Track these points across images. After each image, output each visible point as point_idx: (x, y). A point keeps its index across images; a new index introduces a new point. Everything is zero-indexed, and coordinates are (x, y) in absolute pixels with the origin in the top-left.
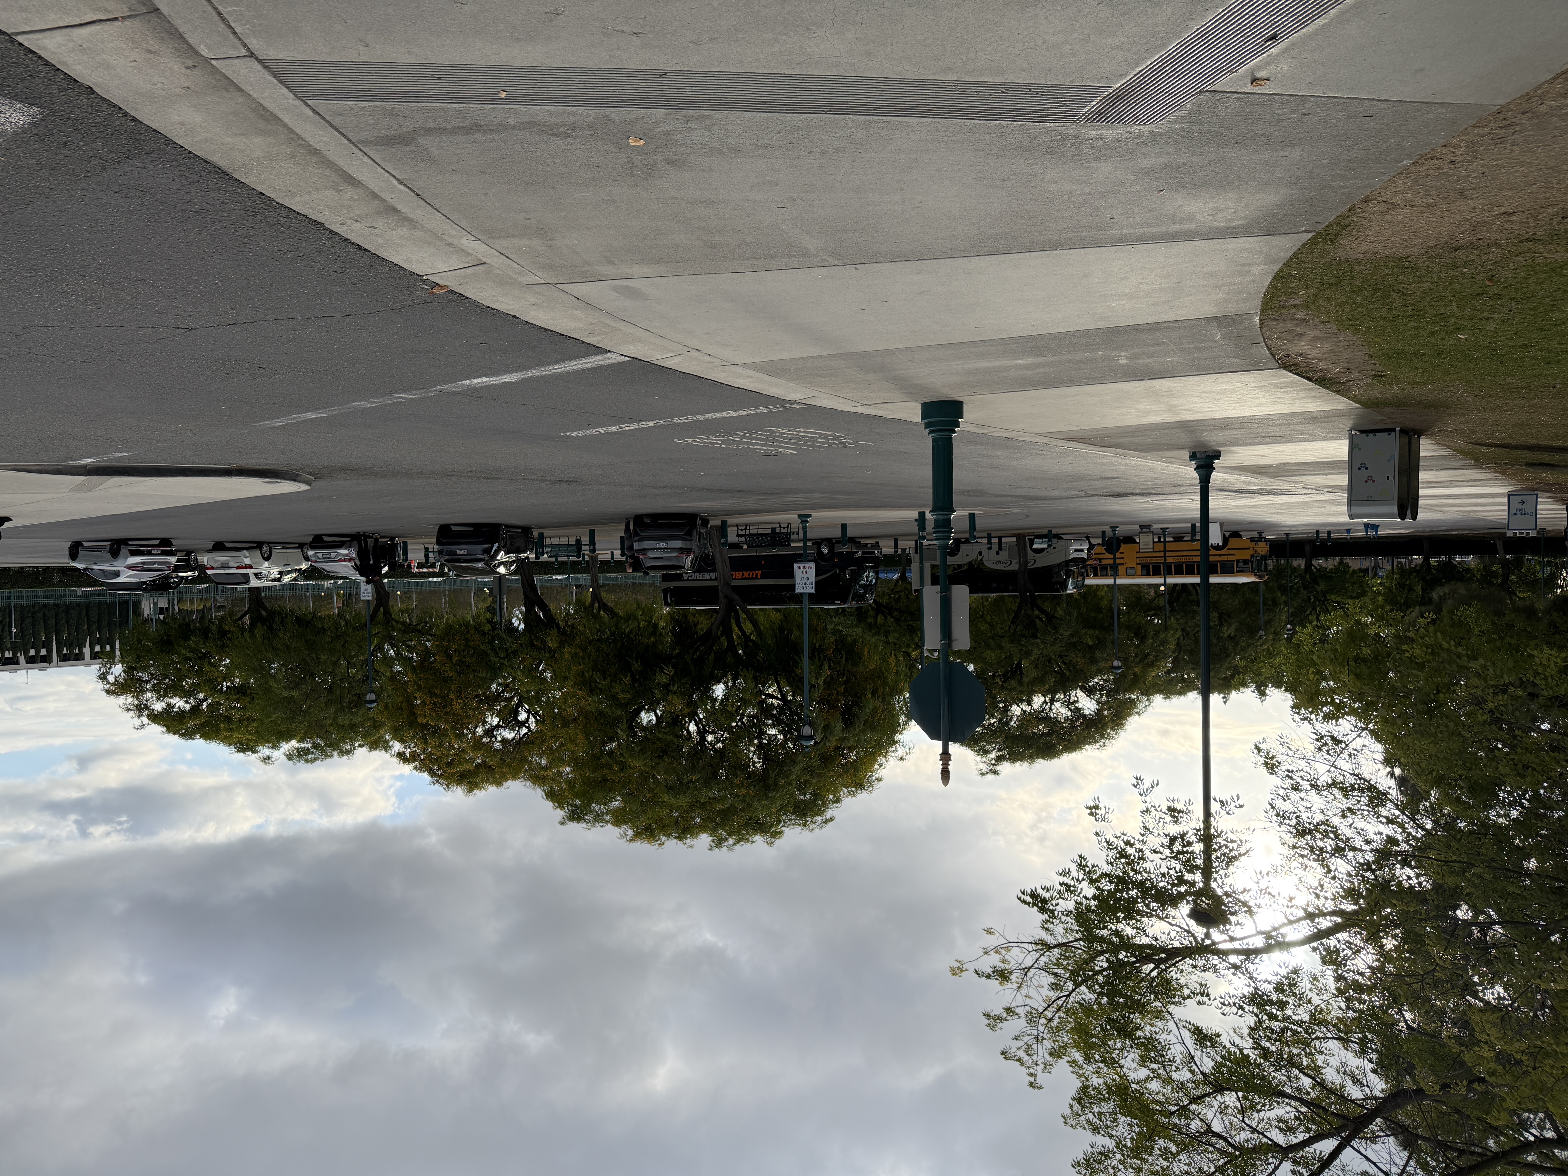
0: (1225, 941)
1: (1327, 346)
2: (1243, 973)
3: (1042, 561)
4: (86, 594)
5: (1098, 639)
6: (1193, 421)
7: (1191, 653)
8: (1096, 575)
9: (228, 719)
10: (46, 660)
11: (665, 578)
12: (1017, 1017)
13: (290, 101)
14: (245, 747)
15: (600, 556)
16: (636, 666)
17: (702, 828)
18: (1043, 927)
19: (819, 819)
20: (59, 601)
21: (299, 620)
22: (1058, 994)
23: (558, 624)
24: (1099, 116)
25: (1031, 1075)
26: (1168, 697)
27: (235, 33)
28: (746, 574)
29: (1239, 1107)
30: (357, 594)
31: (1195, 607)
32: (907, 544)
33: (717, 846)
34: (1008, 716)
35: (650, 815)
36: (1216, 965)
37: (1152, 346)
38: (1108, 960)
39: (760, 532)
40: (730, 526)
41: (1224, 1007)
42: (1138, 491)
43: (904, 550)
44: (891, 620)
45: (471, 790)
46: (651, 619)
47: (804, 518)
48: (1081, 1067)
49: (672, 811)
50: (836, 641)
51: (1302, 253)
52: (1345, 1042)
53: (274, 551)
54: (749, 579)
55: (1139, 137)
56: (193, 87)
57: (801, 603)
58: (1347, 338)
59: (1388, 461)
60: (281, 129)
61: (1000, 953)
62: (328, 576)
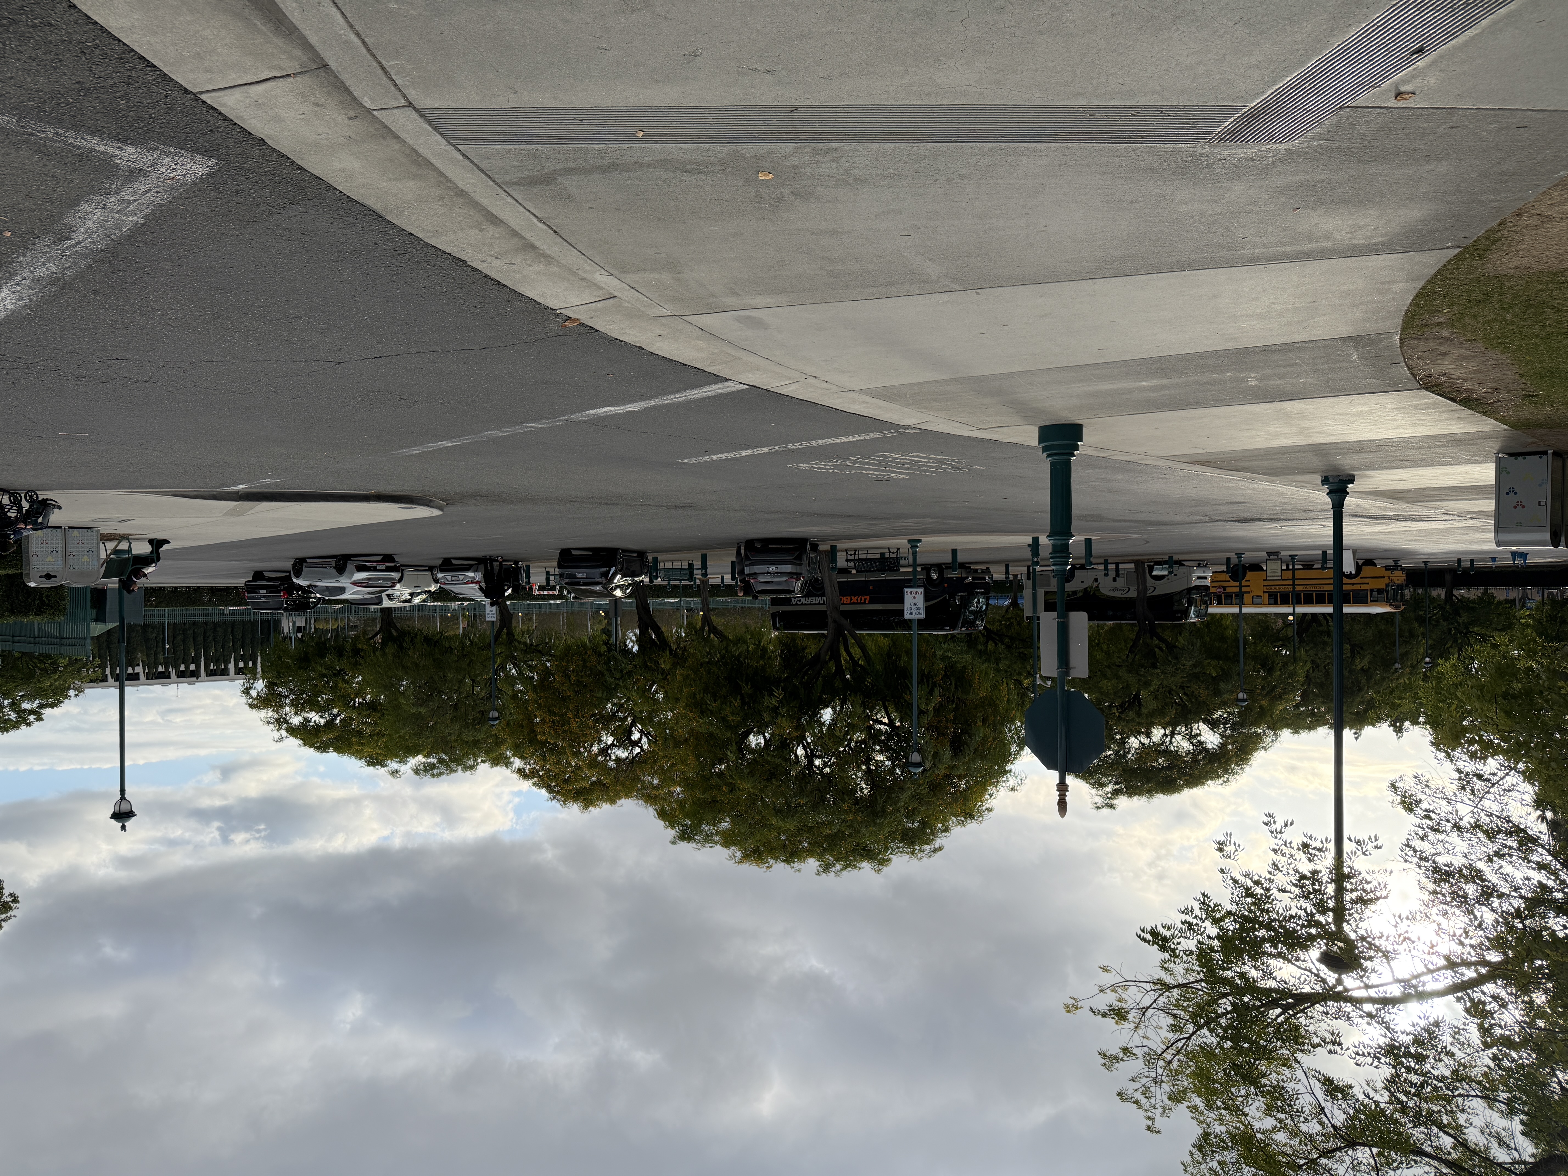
0: (1360, 988)
1: (1473, 365)
2: (1378, 1023)
3: (1162, 589)
4: (233, 613)
5: (1223, 670)
6: (1326, 444)
7: (1321, 686)
8: (1220, 603)
9: (359, 733)
10: (195, 674)
11: (774, 602)
12: (1134, 1057)
13: (443, 147)
14: (375, 761)
15: (710, 580)
16: (747, 689)
17: (810, 853)
18: (1162, 967)
19: (927, 847)
20: (208, 619)
21: (427, 640)
22: (1177, 1036)
23: (670, 646)
24: (1233, 135)
25: (1149, 1118)
26: (1296, 732)
27: (396, 85)
28: (854, 599)
29: (1373, 1163)
30: (481, 615)
31: (1326, 638)
32: (1019, 570)
33: (824, 871)
34: (1125, 748)
35: (758, 837)
36: (1349, 1013)
37: (1284, 367)
38: (1232, 1004)
39: (870, 556)
40: (839, 551)
41: (1358, 1057)
42: (1265, 517)
43: (1015, 576)
44: (1001, 647)
45: (586, 807)
46: (760, 642)
47: (914, 543)
48: (1202, 1113)
49: (780, 834)
50: (946, 668)
51: (1448, 269)
52: (1490, 1099)
53: (405, 573)
54: (857, 603)
55: (1274, 155)
56: (353, 136)
57: (910, 628)
58: (1495, 357)
59: (1540, 485)
60: (431, 173)
61: (1116, 992)
62: (455, 598)
